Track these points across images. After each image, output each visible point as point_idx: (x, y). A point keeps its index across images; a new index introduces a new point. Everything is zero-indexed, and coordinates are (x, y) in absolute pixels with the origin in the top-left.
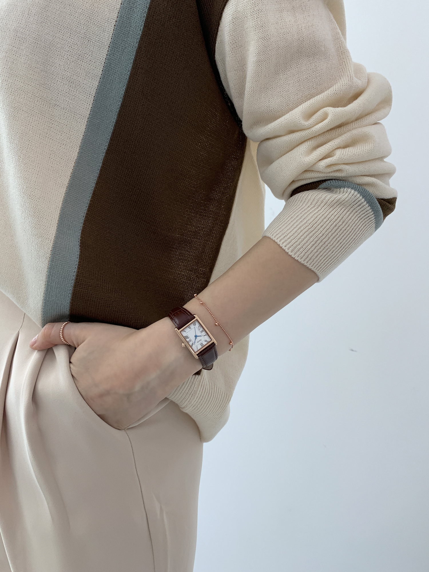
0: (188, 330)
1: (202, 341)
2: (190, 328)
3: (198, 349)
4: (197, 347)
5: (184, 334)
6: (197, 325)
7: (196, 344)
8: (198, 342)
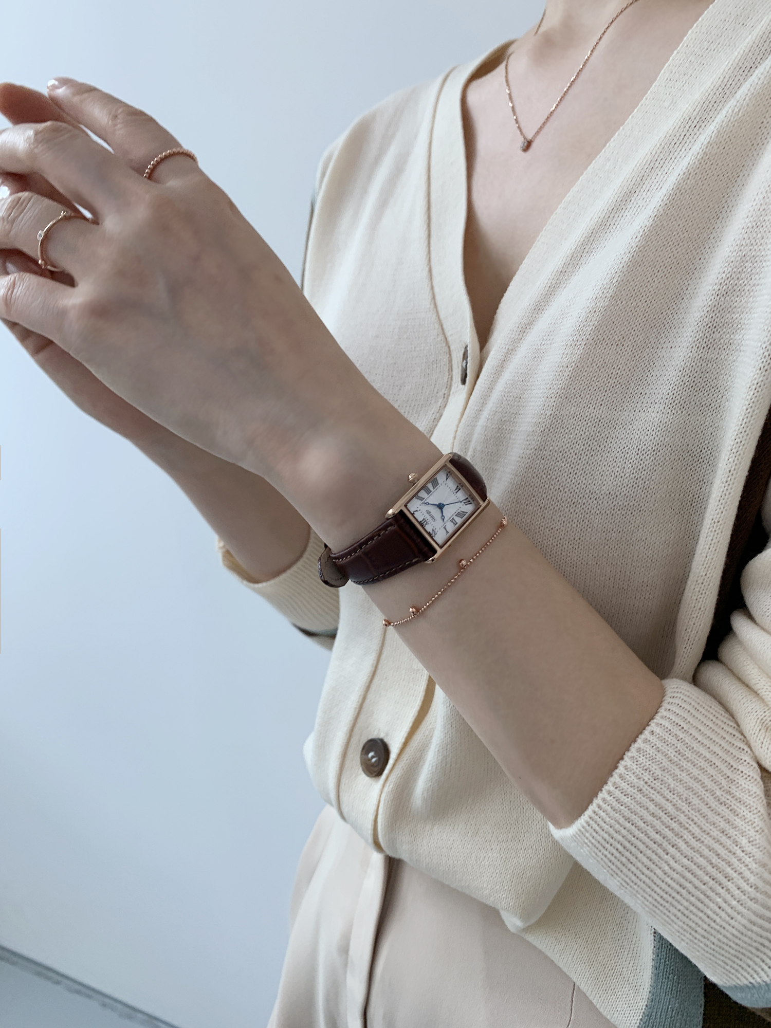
0: (451, 484)
1: (431, 521)
2: (458, 489)
3: (416, 515)
4: (419, 511)
5: (441, 478)
6: (469, 508)
7: (424, 508)
8: (429, 512)
